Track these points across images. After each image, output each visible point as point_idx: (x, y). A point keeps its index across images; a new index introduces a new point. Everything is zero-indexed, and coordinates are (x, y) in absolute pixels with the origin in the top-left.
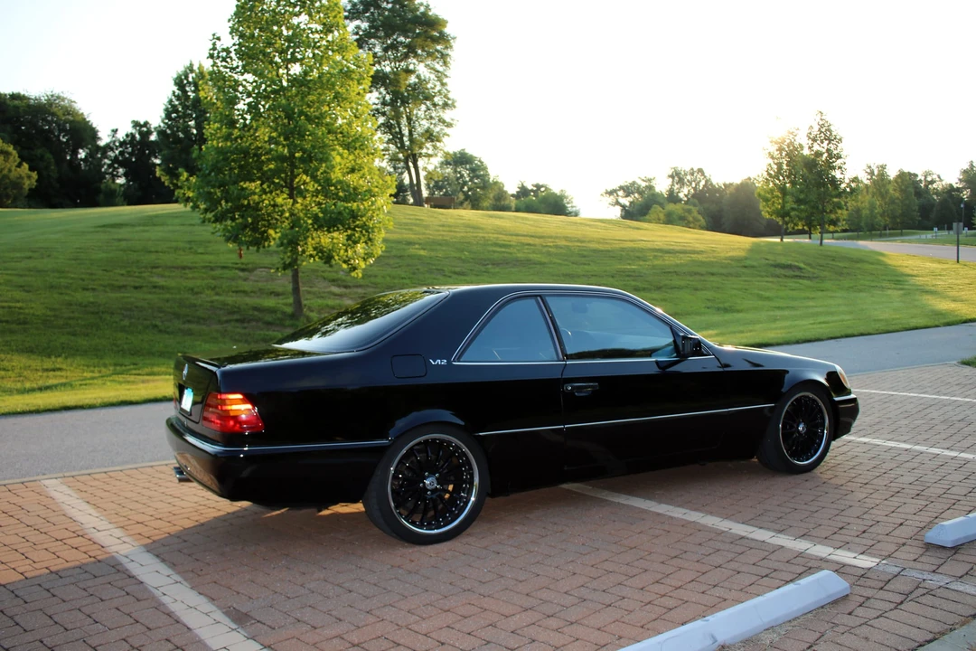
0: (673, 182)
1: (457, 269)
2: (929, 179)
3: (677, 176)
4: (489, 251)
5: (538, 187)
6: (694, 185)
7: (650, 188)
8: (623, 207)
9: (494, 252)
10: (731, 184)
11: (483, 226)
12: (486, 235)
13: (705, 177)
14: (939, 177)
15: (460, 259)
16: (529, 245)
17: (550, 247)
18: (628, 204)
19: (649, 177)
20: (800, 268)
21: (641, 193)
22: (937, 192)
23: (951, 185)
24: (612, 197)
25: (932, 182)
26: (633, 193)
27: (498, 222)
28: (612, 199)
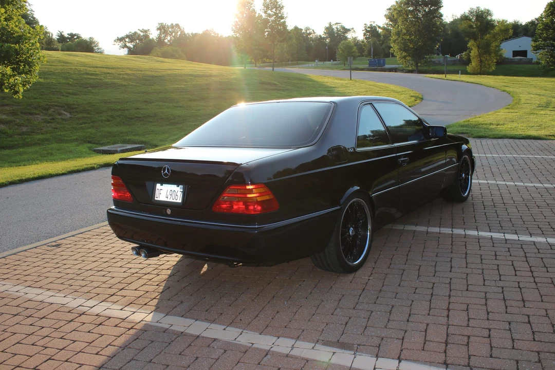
0: (160, 33)
1: (70, 91)
2: (308, 32)
3: (162, 28)
4: (85, 78)
5: (72, 35)
6: (173, 35)
7: (146, 36)
8: (129, 48)
9: (89, 78)
10: (196, 34)
11: (70, 62)
12: (77, 68)
13: (181, 29)
14: (313, 31)
15: (68, 84)
16: (109, 73)
17: (123, 74)
18: (132, 46)
19: (146, 29)
20: (275, 85)
21: (141, 40)
22: (312, 39)
23: (320, 36)
24: (122, 42)
25: (310, 34)
26: (135, 40)
27: (77, 59)
28: (121, 44)
